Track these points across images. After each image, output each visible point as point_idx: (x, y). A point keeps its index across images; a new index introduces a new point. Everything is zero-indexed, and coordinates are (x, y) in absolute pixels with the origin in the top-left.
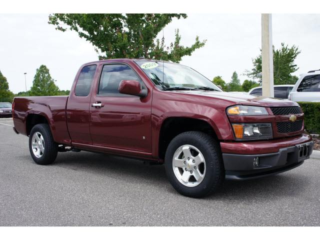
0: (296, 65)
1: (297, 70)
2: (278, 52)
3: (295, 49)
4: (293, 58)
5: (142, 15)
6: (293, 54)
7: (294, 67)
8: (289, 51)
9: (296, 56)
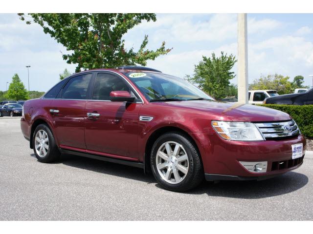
0: (233, 73)
1: (234, 77)
2: (218, 60)
3: (233, 58)
4: (231, 65)
5: (112, 15)
6: (231, 62)
7: (232, 74)
8: (227, 59)
9: (233, 64)
